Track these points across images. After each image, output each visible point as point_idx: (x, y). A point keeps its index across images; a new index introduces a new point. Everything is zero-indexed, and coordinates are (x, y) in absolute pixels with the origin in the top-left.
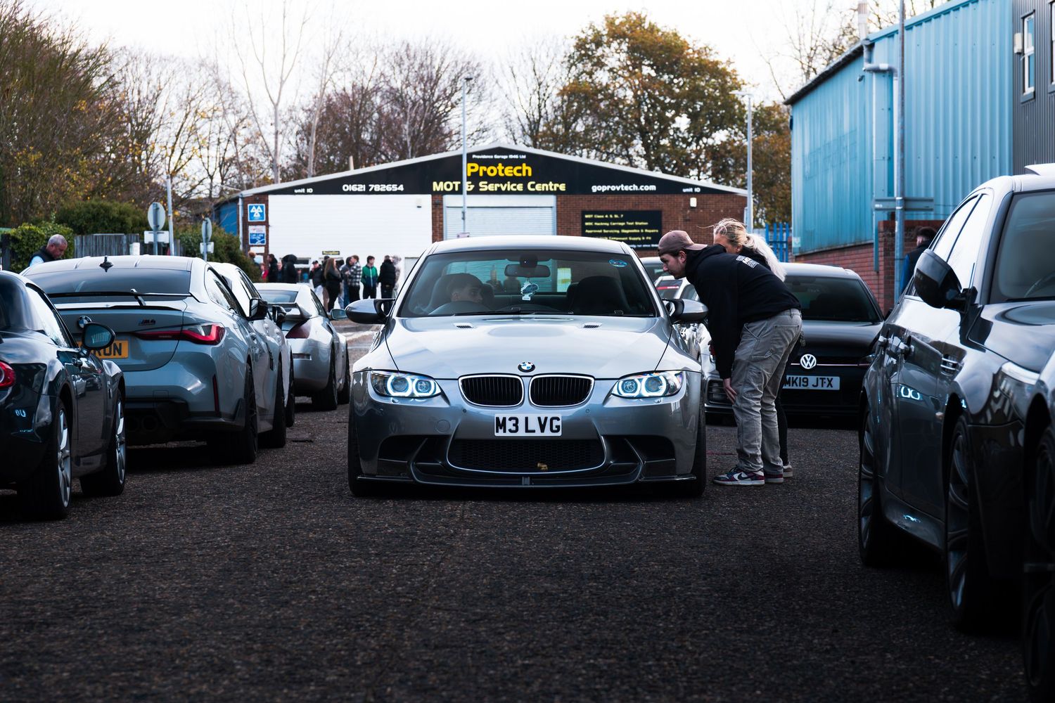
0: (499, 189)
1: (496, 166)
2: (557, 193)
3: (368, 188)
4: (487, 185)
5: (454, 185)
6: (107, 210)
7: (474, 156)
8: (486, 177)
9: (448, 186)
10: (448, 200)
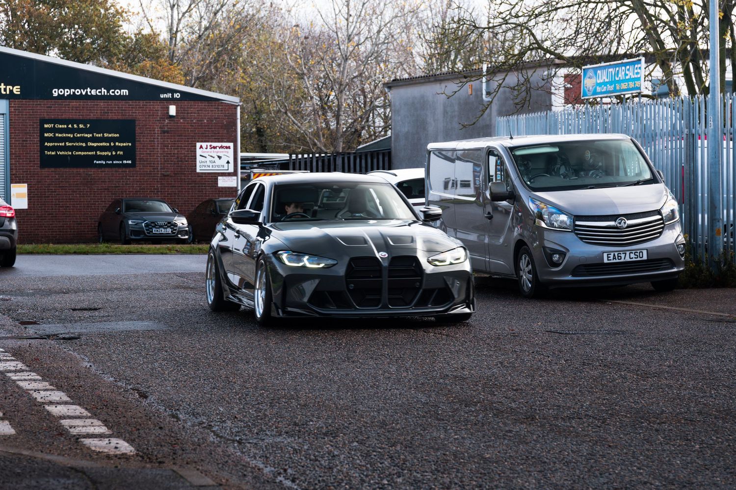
2: (11, 96)
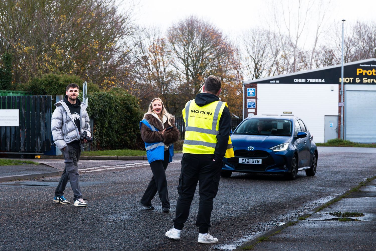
0: (373, 82)
1: (372, 70)
3: (307, 81)
4: (367, 80)
5: (350, 80)
6: (58, 79)
7: (360, 65)
8: (366, 76)
9: (347, 80)
10: (348, 87)
